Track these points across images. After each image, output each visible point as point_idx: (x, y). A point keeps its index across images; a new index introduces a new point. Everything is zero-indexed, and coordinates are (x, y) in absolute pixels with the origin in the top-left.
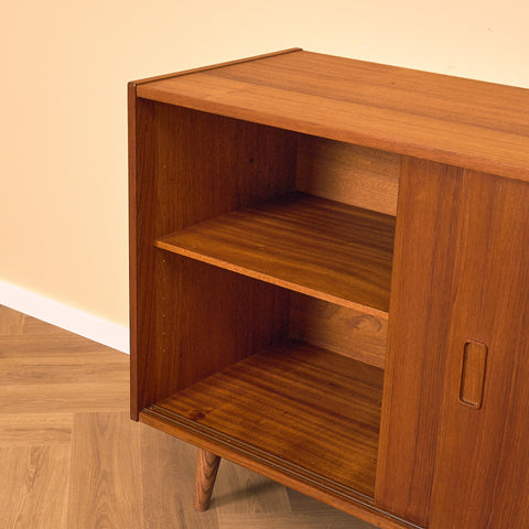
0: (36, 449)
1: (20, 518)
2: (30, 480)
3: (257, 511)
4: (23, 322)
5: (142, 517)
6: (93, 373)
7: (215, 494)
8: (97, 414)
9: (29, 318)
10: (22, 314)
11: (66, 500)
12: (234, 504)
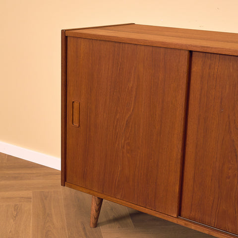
0: (16, 205)
1: (10, 232)
2: (14, 217)
3: (119, 227)
4: (6, 157)
5: (66, 231)
6: (40, 176)
7: (99, 221)
8: (43, 192)
9: (9, 156)
10: (6, 154)
11: (31, 225)
12: (108, 225)
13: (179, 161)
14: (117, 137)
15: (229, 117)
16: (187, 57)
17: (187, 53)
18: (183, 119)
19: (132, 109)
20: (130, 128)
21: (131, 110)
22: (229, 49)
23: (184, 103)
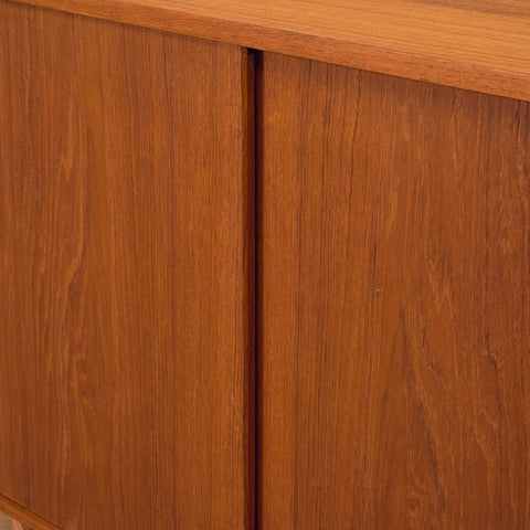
13: (239, 452)
14: (47, 337)
15: (402, 316)
16: (238, 71)
17: (238, 55)
18: (240, 306)
19: (80, 247)
20: (82, 314)
21: (80, 252)
22: (389, 51)
23: (240, 251)
